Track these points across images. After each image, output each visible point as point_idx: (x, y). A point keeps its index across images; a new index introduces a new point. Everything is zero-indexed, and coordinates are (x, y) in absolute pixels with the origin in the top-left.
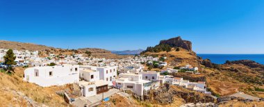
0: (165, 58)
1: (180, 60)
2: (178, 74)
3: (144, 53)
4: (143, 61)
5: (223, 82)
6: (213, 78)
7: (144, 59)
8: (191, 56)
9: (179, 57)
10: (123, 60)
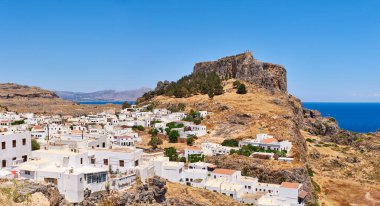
0: (203, 114)
1: (242, 119)
2: (230, 159)
3: (147, 100)
4: (140, 123)
5: (367, 186)
6: (338, 172)
7: (143, 118)
8: (277, 109)
9: (243, 111)
10: (85, 120)
